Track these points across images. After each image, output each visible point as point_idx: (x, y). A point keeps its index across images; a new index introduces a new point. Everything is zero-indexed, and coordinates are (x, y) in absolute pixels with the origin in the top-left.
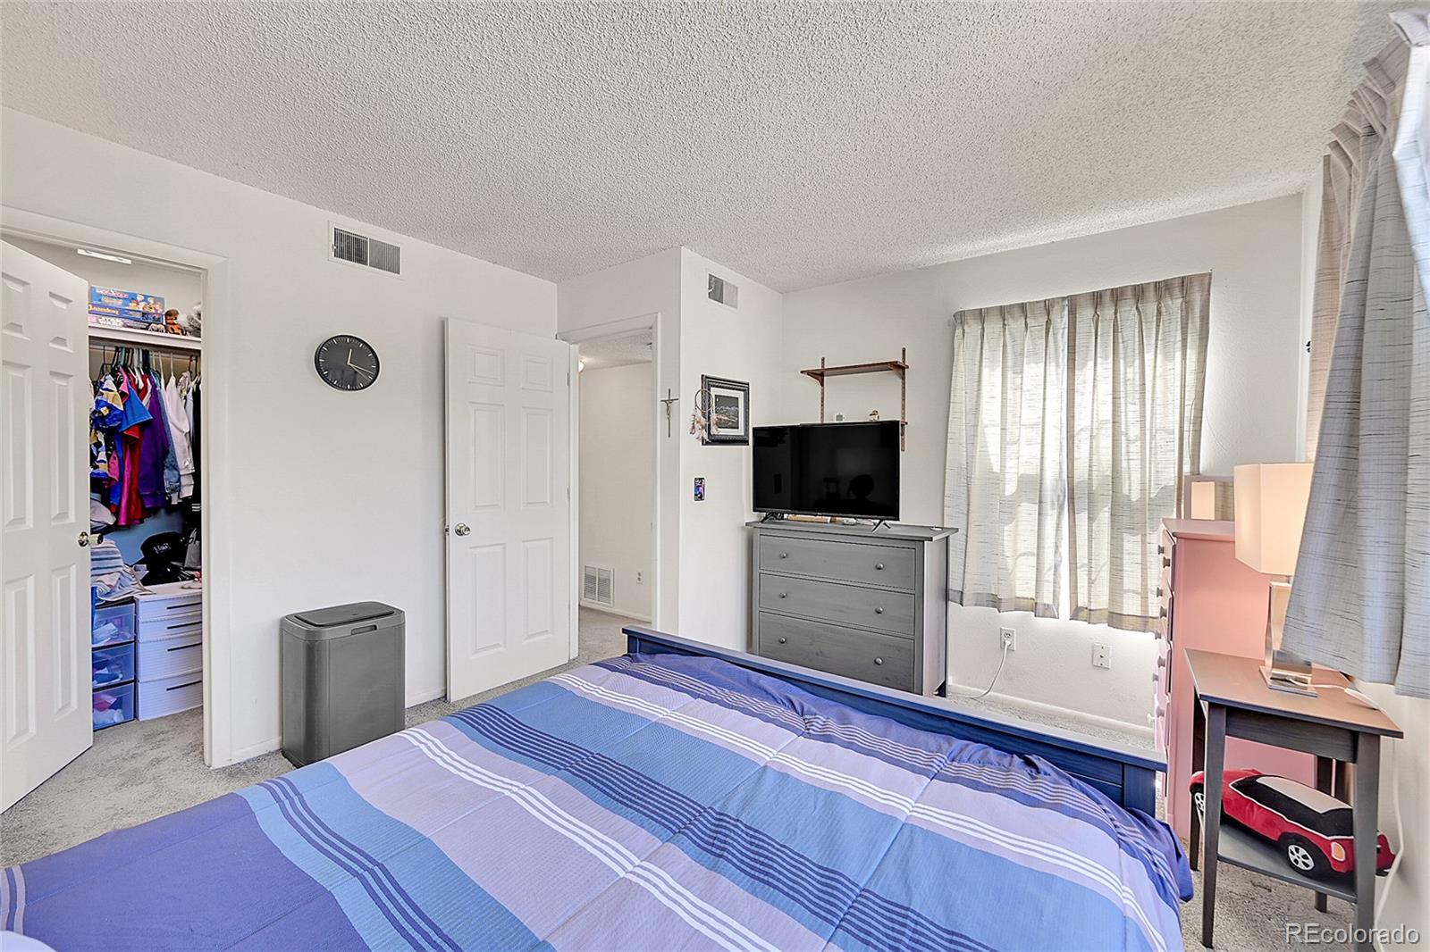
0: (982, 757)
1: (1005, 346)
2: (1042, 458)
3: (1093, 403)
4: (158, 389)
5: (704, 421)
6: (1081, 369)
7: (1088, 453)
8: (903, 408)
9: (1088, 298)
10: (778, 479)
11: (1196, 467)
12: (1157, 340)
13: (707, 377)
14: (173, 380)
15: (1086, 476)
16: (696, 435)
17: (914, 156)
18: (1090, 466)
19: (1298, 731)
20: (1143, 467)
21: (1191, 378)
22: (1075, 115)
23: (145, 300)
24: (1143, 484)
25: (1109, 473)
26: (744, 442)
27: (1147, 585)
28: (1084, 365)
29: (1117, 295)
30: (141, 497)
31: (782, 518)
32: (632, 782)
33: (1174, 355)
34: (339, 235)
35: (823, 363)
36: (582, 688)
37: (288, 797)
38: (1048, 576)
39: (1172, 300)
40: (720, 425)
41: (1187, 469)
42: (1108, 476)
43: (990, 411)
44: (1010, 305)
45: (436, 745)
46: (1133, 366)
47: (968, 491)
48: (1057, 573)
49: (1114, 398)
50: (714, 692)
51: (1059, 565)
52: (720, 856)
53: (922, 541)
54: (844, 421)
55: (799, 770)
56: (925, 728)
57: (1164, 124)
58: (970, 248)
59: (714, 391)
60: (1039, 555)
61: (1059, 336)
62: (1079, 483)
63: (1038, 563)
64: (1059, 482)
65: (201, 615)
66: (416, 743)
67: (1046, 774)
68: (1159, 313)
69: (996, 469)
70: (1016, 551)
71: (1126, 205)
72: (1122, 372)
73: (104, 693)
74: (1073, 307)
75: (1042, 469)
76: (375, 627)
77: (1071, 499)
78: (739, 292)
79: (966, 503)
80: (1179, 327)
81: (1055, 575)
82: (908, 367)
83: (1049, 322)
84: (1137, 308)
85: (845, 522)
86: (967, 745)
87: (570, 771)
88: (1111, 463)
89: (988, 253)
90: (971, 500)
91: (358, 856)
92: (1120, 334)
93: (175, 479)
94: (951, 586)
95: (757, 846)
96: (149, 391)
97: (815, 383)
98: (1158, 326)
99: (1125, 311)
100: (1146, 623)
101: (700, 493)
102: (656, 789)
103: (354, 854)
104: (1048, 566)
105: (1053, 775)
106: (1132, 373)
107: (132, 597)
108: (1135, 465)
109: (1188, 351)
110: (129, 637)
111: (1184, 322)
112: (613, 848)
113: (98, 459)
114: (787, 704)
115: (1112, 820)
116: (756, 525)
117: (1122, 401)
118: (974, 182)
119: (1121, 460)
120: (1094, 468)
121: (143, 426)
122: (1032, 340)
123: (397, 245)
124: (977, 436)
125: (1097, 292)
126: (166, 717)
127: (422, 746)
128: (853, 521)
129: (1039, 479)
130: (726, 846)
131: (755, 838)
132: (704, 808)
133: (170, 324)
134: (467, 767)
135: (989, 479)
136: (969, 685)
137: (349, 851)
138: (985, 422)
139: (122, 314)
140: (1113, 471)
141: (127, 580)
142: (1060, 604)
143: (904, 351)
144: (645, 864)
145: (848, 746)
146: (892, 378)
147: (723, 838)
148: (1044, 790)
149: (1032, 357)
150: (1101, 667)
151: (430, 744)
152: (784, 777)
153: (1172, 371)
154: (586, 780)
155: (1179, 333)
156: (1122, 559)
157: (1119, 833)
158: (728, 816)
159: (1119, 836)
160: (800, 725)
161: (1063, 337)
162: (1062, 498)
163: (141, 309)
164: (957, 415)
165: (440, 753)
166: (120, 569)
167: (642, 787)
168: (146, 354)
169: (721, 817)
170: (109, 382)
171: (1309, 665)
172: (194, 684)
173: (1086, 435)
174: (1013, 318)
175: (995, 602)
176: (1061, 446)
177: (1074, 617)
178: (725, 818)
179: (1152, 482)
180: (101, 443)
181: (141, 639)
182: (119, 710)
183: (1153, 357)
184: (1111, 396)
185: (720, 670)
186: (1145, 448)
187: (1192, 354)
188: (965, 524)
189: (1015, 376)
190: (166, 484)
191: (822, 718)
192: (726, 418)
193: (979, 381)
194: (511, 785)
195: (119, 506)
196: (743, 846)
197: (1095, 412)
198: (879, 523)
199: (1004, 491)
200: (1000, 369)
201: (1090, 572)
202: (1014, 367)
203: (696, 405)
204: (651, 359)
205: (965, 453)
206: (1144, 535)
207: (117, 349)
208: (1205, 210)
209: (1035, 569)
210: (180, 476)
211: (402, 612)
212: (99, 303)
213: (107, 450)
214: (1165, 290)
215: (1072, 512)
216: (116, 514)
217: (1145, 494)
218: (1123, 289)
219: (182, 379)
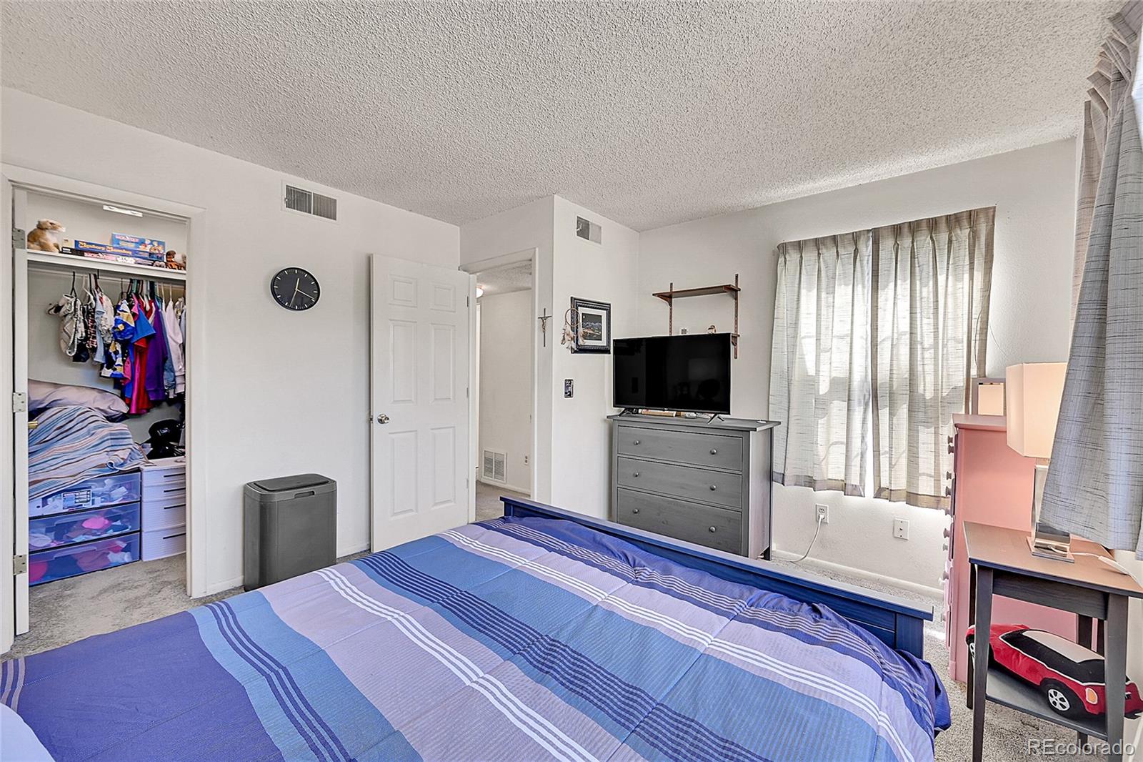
0: (777, 604)
1: (819, 271)
2: (851, 363)
3: (894, 317)
4: (160, 310)
5: (572, 334)
6: (883, 289)
7: (889, 359)
8: (736, 323)
9: (890, 230)
10: (635, 381)
11: (982, 370)
12: (948, 264)
13: (575, 299)
14: (171, 304)
15: (888, 378)
16: (566, 345)
17: (736, 115)
18: (891, 370)
19: (1056, 591)
20: (936, 371)
21: (977, 296)
22: (869, 75)
23: (151, 244)
24: (936, 384)
25: (907, 375)
26: (606, 351)
27: (939, 470)
28: (886, 286)
29: (914, 227)
30: (147, 392)
31: (637, 413)
32: (488, 613)
33: (963, 276)
34: (290, 191)
35: (671, 287)
36: (462, 541)
37: (225, 615)
38: (856, 462)
39: (961, 230)
40: (585, 337)
41: (974, 372)
42: (906, 378)
43: (807, 325)
44: (824, 238)
45: (342, 581)
46: (927, 285)
47: (789, 391)
48: (863, 459)
49: (911, 313)
50: (565, 547)
51: (865, 452)
52: (547, 672)
53: (748, 431)
54: (687, 334)
55: (623, 609)
56: (735, 580)
57: (946, 81)
58: (791, 191)
59: (581, 310)
60: (848, 444)
61: (865, 262)
62: (882, 384)
63: (847, 451)
64: (865, 384)
65: (185, 483)
66: (327, 579)
67: (827, 619)
68: (950, 241)
69: (812, 372)
70: (829, 440)
71: (920, 151)
72: (918, 292)
73: (118, 539)
74: (877, 237)
75: (850, 373)
76: (313, 492)
77: (875, 397)
78: (602, 231)
79: (787, 401)
80: (967, 253)
81: (861, 460)
82: (740, 290)
83: (856, 251)
84: (931, 237)
85: (687, 415)
86: (765, 594)
87: (441, 604)
88: (908, 367)
89: (806, 195)
90: (791, 399)
91: (268, 661)
92: (916, 259)
93: (172, 379)
94: (775, 469)
95: (578, 666)
96: (154, 312)
97: (664, 304)
98: (949, 252)
99: (921, 240)
100: (938, 502)
101: (570, 392)
102: (506, 619)
103: (265, 659)
104: (856, 453)
105: (834, 620)
106: (926, 292)
107: (139, 467)
108: (929, 368)
109: (975, 273)
110: (136, 498)
111: (971, 248)
112: (464, 663)
113: (116, 364)
114: (623, 558)
115: (879, 658)
116: (615, 418)
117: (919, 315)
118: (788, 136)
119: (917, 365)
120: (894, 372)
121: (148, 338)
122: (843, 267)
123: (335, 198)
124: (796, 346)
125: (897, 225)
126: (162, 559)
127: (331, 582)
128: (694, 415)
129: (848, 381)
130: (553, 665)
131: (578, 660)
132: (541, 636)
133: (169, 261)
134: (362, 598)
135: (807, 381)
136: (790, 551)
137: (262, 656)
138: (803, 335)
139: (135, 254)
140: (910, 374)
141: (136, 455)
142: (866, 485)
143: (737, 276)
144: (488, 676)
145: (666, 591)
146: (727, 299)
147: (552, 659)
148: (823, 631)
149: (842, 281)
150: (901, 538)
151: (338, 580)
152: (610, 614)
153: (961, 290)
154: (452, 610)
155: (967, 258)
156: (917, 448)
157: (885, 669)
158: (560, 643)
159: (884, 671)
160: (631, 575)
161: (868, 263)
162: (867, 397)
163: (148, 251)
164: (780, 329)
165: (343, 587)
166: (131, 446)
167: (495, 618)
168: (152, 284)
169: (554, 643)
170: (124, 306)
171: (1068, 535)
172: (179, 536)
173: (888, 344)
174: (827, 248)
175: (811, 483)
176: (867, 353)
177: (878, 495)
178: (556, 644)
179: (944, 383)
180: (118, 351)
181: (144, 499)
182: (129, 553)
183: (945, 278)
184: (909, 312)
185: (572, 530)
186: (938, 355)
187: (978, 276)
188: (787, 417)
189: (828, 295)
190: (165, 383)
191: (648, 569)
192: (592, 332)
193: (798, 300)
194: (394, 613)
195: (131, 399)
196: (568, 666)
197: (895, 325)
198: (714, 417)
199: (819, 391)
200: (816, 289)
201: (890, 458)
202: (827, 288)
203: (566, 321)
204: (530, 285)
205: (786, 360)
206: (937, 428)
207: (132, 281)
208: (990, 154)
209: (844, 455)
210: (175, 376)
211: (334, 481)
212: (118, 246)
213: (123, 356)
214: (956, 222)
215: (876, 408)
216: (129, 405)
217: (938, 394)
218: (918, 223)
219: (178, 303)
